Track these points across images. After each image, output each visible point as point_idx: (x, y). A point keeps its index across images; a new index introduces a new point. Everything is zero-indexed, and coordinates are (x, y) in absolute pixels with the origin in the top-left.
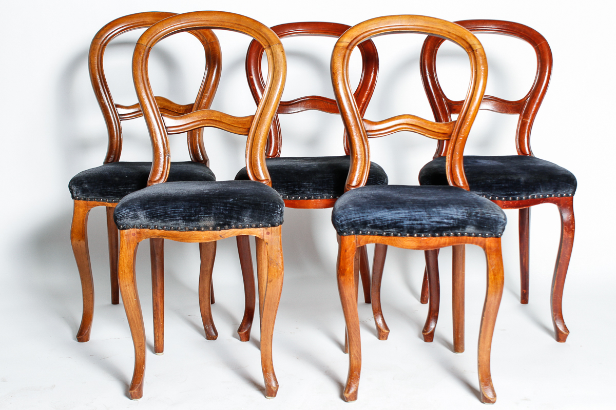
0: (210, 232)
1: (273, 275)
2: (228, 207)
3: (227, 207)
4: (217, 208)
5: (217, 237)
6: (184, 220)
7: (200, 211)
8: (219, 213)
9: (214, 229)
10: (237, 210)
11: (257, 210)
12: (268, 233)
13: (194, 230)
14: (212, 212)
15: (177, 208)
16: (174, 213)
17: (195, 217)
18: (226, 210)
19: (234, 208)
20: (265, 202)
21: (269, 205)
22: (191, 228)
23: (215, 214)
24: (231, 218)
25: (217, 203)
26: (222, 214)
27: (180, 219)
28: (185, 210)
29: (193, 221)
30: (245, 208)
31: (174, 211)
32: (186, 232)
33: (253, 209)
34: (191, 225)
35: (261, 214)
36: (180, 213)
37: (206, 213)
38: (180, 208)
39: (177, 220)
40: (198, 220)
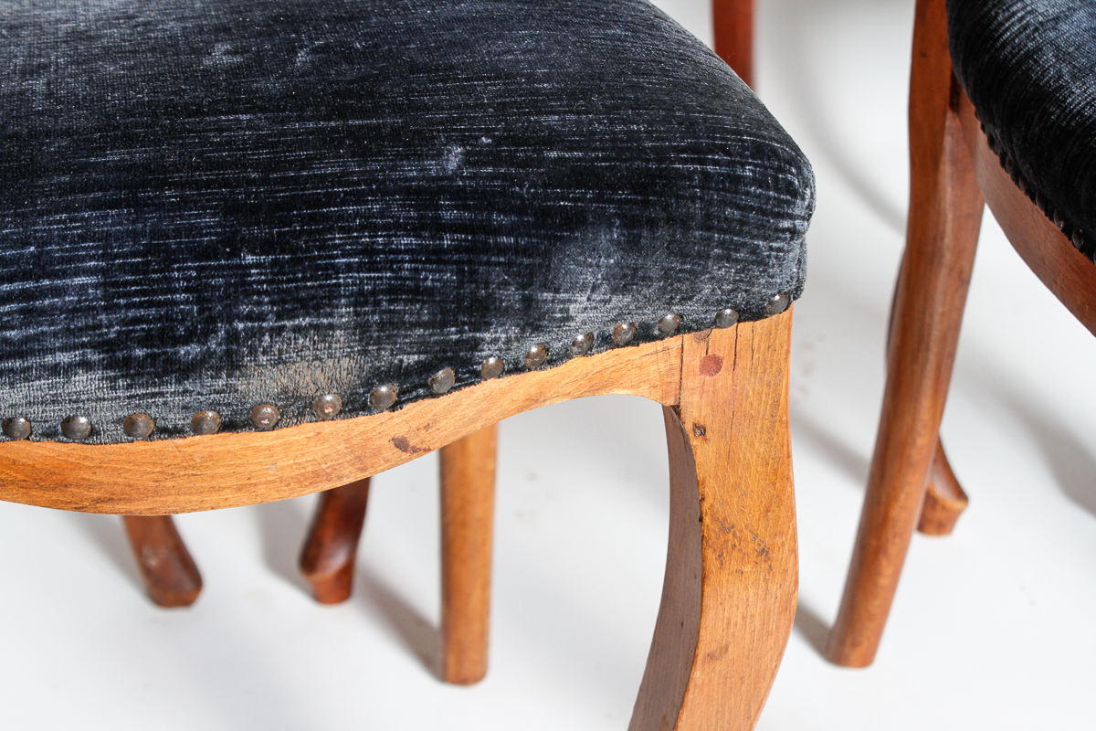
0: (327, 427)
1: (737, 617)
2: (454, 227)
3: (440, 228)
4: (369, 251)
5: (377, 452)
6: (117, 361)
7: (242, 288)
8: (393, 292)
9: (355, 405)
10: (517, 250)
11: (652, 224)
12: (712, 364)
13: (197, 428)
14: (332, 294)
15: (41, 267)
16: (30, 315)
17: (203, 337)
18: (437, 257)
19: (498, 231)
20: (698, 153)
21: (737, 180)
22: (176, 418)
23: (359, 299)
24: (482, 312)
25: (359, 198)
26: (418, 293)
27: (86, 365)
28: (111, 285)
29: (187, 370)
30: (574, 221)
31: (26, 295)
32: (139, 446)
33: (630, 223)
34: (171, 399)
35: (683, 256)
36: (74, 311)
37: (291, 304)
38: (70, 265)
39: (55, 370)
40: (231, 363)
